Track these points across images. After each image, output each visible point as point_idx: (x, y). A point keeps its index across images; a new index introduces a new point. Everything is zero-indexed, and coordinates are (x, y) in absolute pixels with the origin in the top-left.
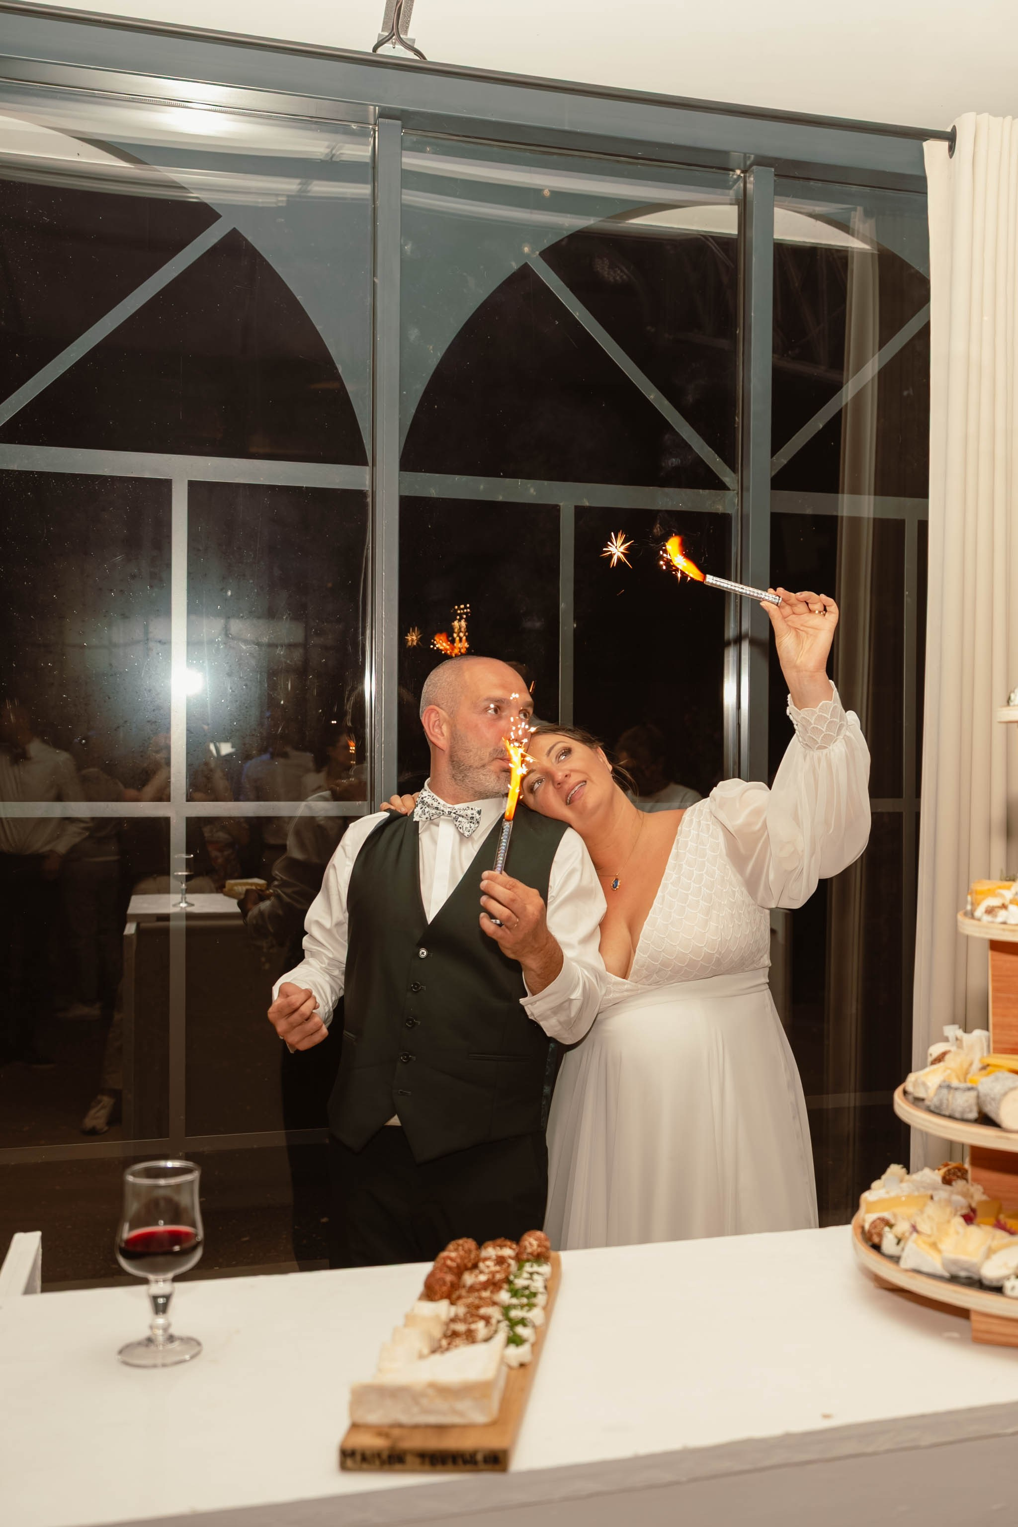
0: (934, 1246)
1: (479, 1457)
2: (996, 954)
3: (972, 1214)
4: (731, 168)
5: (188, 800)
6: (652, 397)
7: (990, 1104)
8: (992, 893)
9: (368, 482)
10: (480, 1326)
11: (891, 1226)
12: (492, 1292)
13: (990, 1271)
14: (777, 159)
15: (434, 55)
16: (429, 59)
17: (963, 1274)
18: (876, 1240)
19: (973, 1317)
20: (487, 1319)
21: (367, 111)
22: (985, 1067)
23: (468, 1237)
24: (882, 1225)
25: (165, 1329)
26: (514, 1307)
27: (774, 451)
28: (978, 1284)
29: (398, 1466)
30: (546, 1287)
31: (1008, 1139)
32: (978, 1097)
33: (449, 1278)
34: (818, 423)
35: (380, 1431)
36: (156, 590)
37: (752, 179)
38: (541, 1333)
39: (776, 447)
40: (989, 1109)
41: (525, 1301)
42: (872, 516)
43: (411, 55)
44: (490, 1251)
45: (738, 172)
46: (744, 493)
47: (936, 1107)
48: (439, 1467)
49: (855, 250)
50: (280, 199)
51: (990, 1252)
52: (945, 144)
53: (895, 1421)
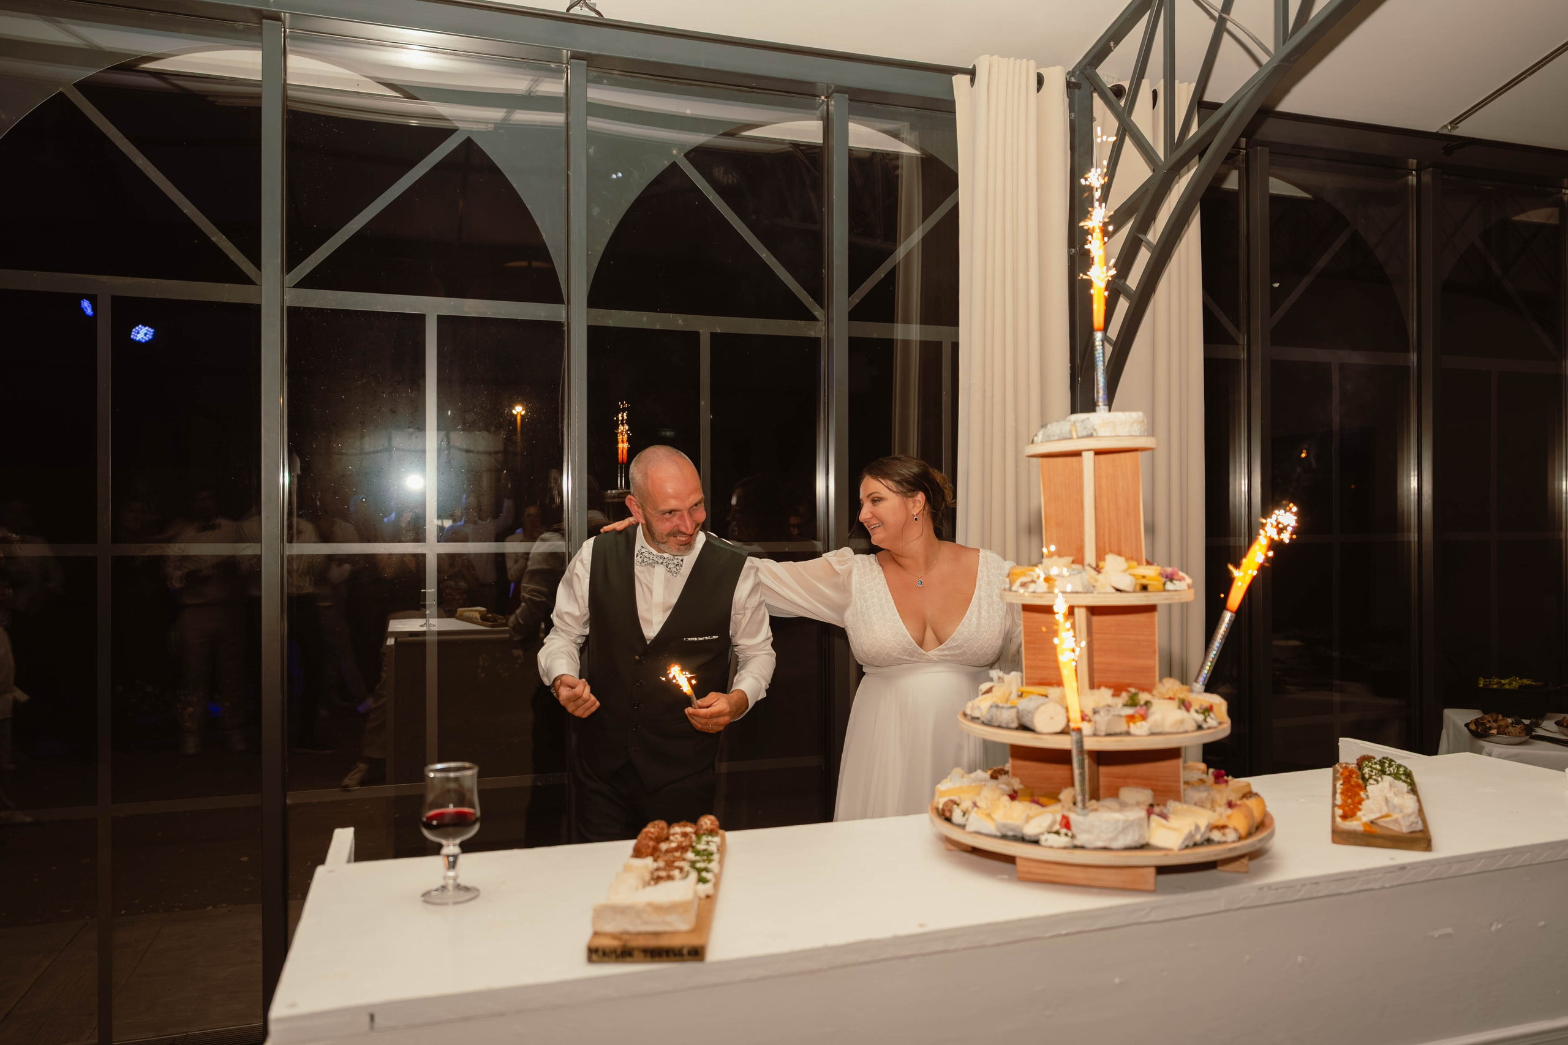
0: (989, 816)
1: (685, 951)
2: (1026, 613)
3: (1015, 795)
4: (817, 94)
5: (438, 542)
6: (764, 255)
7: (1027, 716)
8: (1023, 574)
9: (564, 315)
10: (676, 873)
11: (958, 805)
12: (682, 853)
13: (1030, 830)
14: (850, 88)
15: (609, 14)
16: (605, 17)
17: (1010, 833)
18: (947, 814)
19: (1018, 861)
20: (681, 869)
21: (561, 54)
22: (1021, 696)
23: (662, 819)
24: (951, 804)
25: (455, 879)
26: (699, 861)
27: (850, 293)
28: (1023, 839)
29: (628, 959)
30: (718, 850)
31: (1040, 739)
32: (1018, 712)
33: (651, 843)
34: (880, 273)
35: (614, 936)
36: (415, 392)
37: (833, 103)
38: (718, 878)
39: (852, 290)
40: (1026, 721)
41: (705, 858)
42: (918, 339)
43: (593, 14)
44: (677, 829)
45: (823, 98)
46: (830, 323)
47: (989, 721)
48: (657, 959)
49: (904, 154)
50: (490, 126)
51: (1028, 819)
52: (968, 77)
53: (969, 928)
